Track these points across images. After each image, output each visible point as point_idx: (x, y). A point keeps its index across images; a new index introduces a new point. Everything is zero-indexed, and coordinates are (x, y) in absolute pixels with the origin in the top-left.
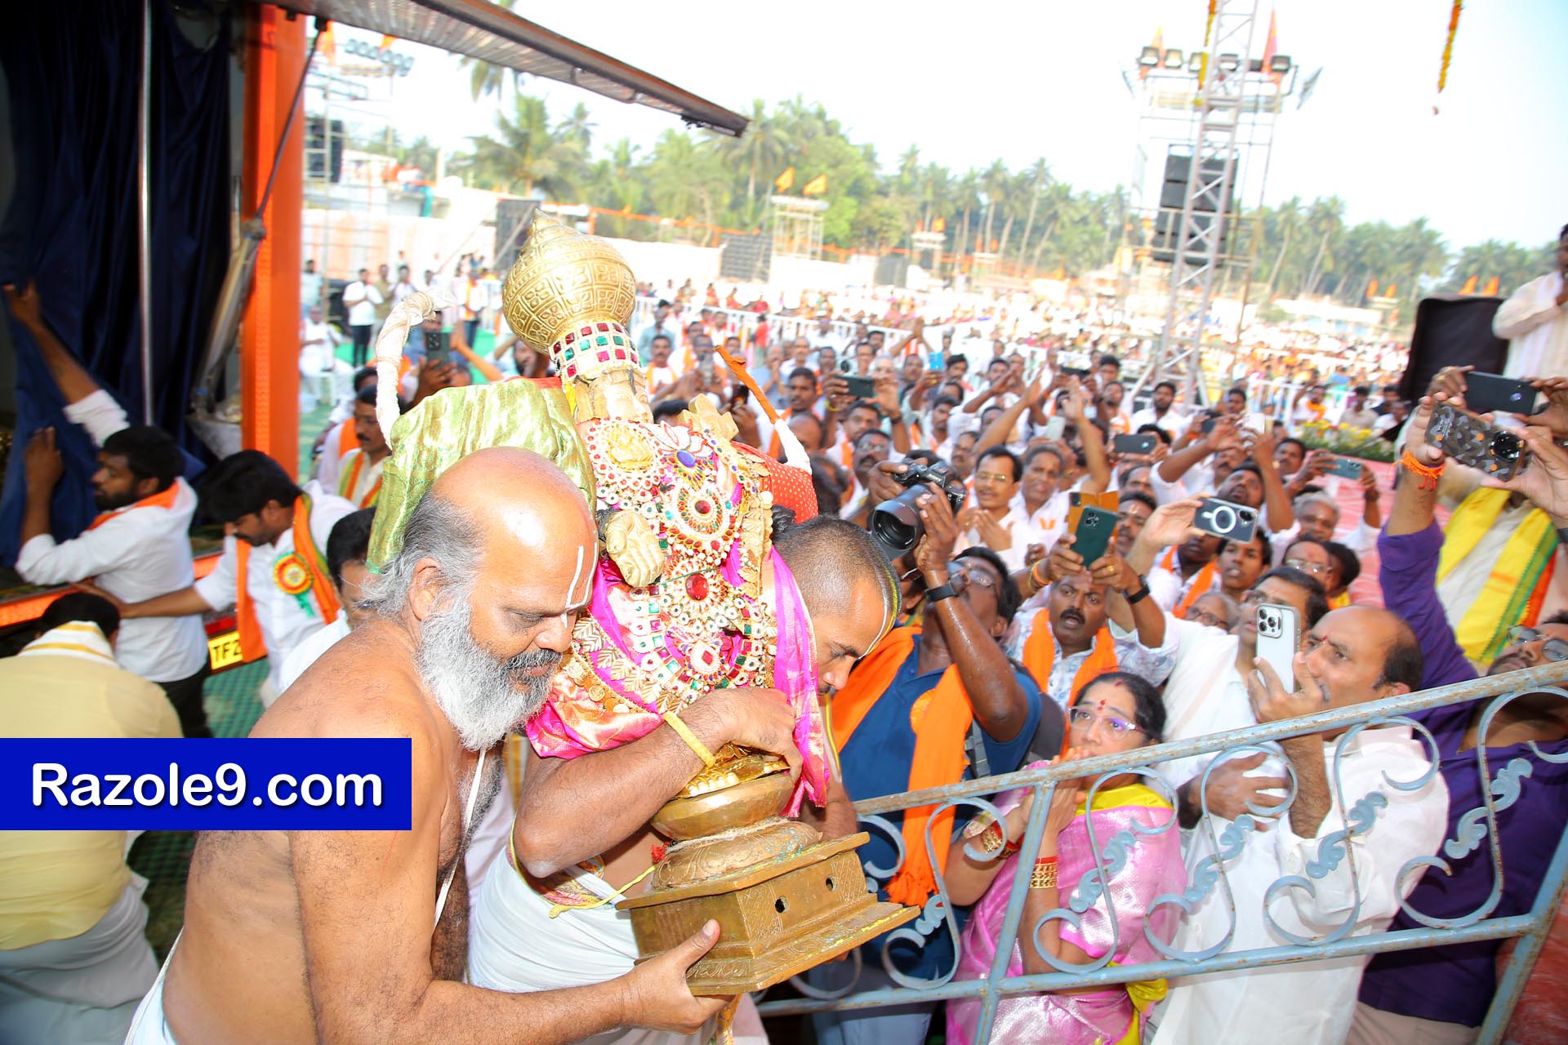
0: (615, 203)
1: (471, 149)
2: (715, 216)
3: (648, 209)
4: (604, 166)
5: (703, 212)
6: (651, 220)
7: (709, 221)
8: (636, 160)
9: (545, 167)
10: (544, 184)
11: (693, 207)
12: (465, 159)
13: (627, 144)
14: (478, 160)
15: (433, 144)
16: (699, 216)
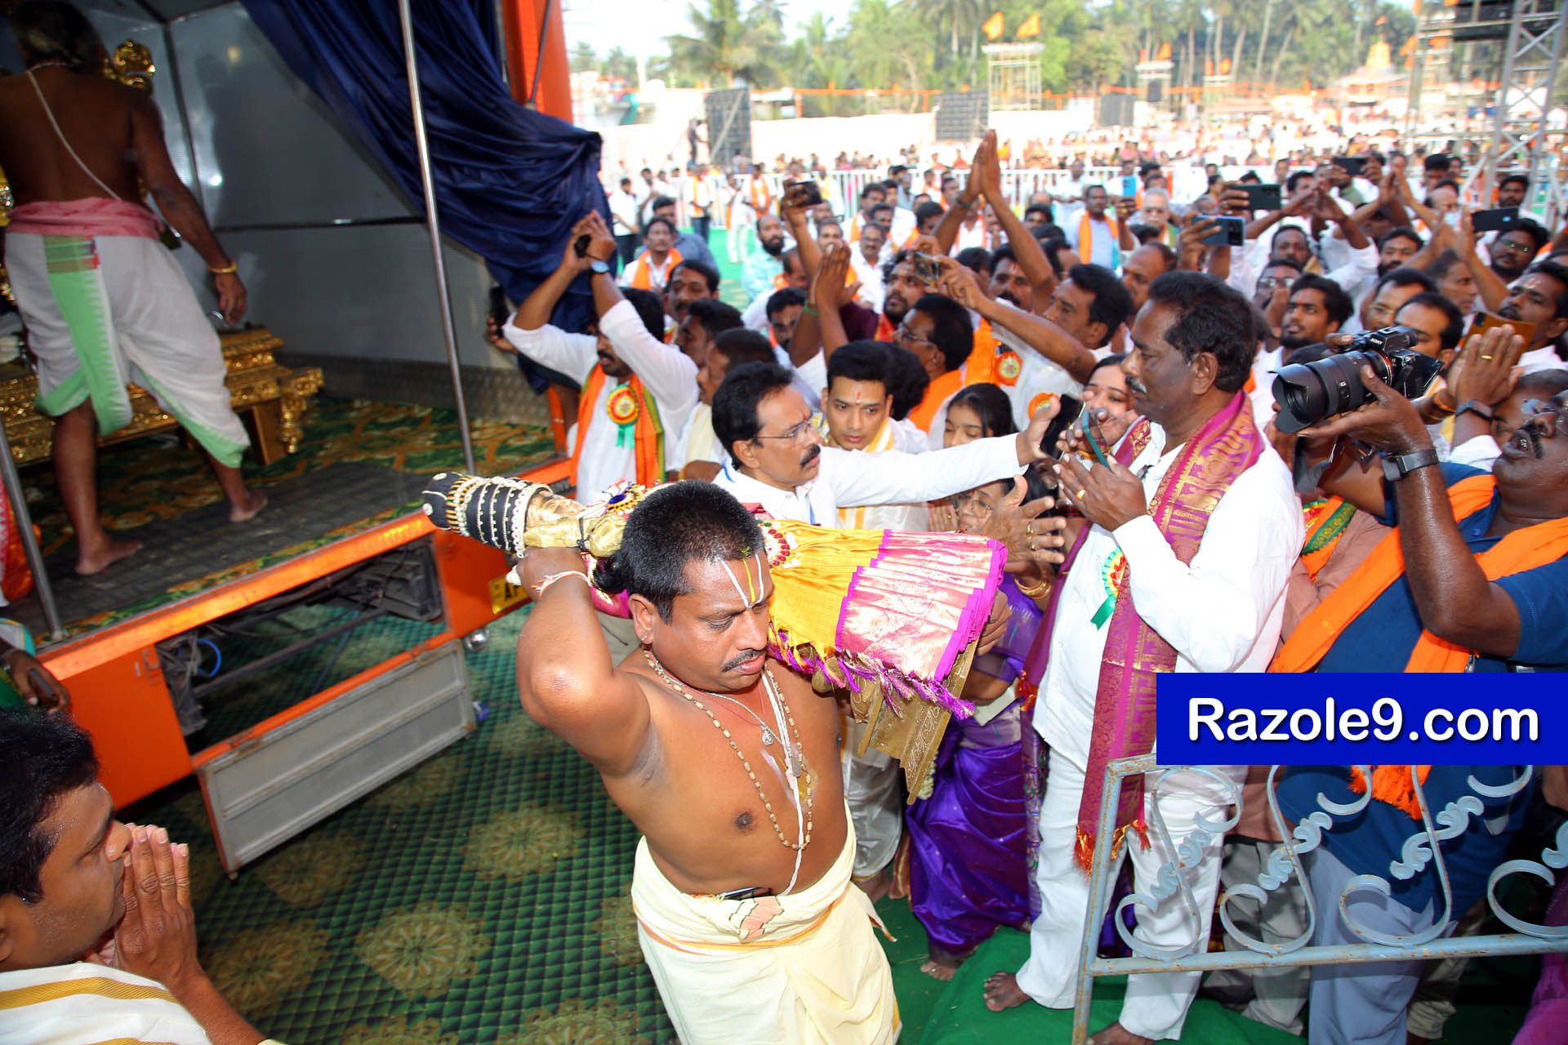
0: (817, 81)
1: (666, 52)
2: (921, 79)
3: (853, 82)
4: (800, 45)
5: (908, 77)
6: (857, 94)
7: (915, 85)
8: (831, 34)
9: (743, 55)
10: (745, 73)
11: (897, 73)
12: (662, 62)
13: (820, 19)
14: (675, 62)
15: (628, 53)
16: (904, 82)
